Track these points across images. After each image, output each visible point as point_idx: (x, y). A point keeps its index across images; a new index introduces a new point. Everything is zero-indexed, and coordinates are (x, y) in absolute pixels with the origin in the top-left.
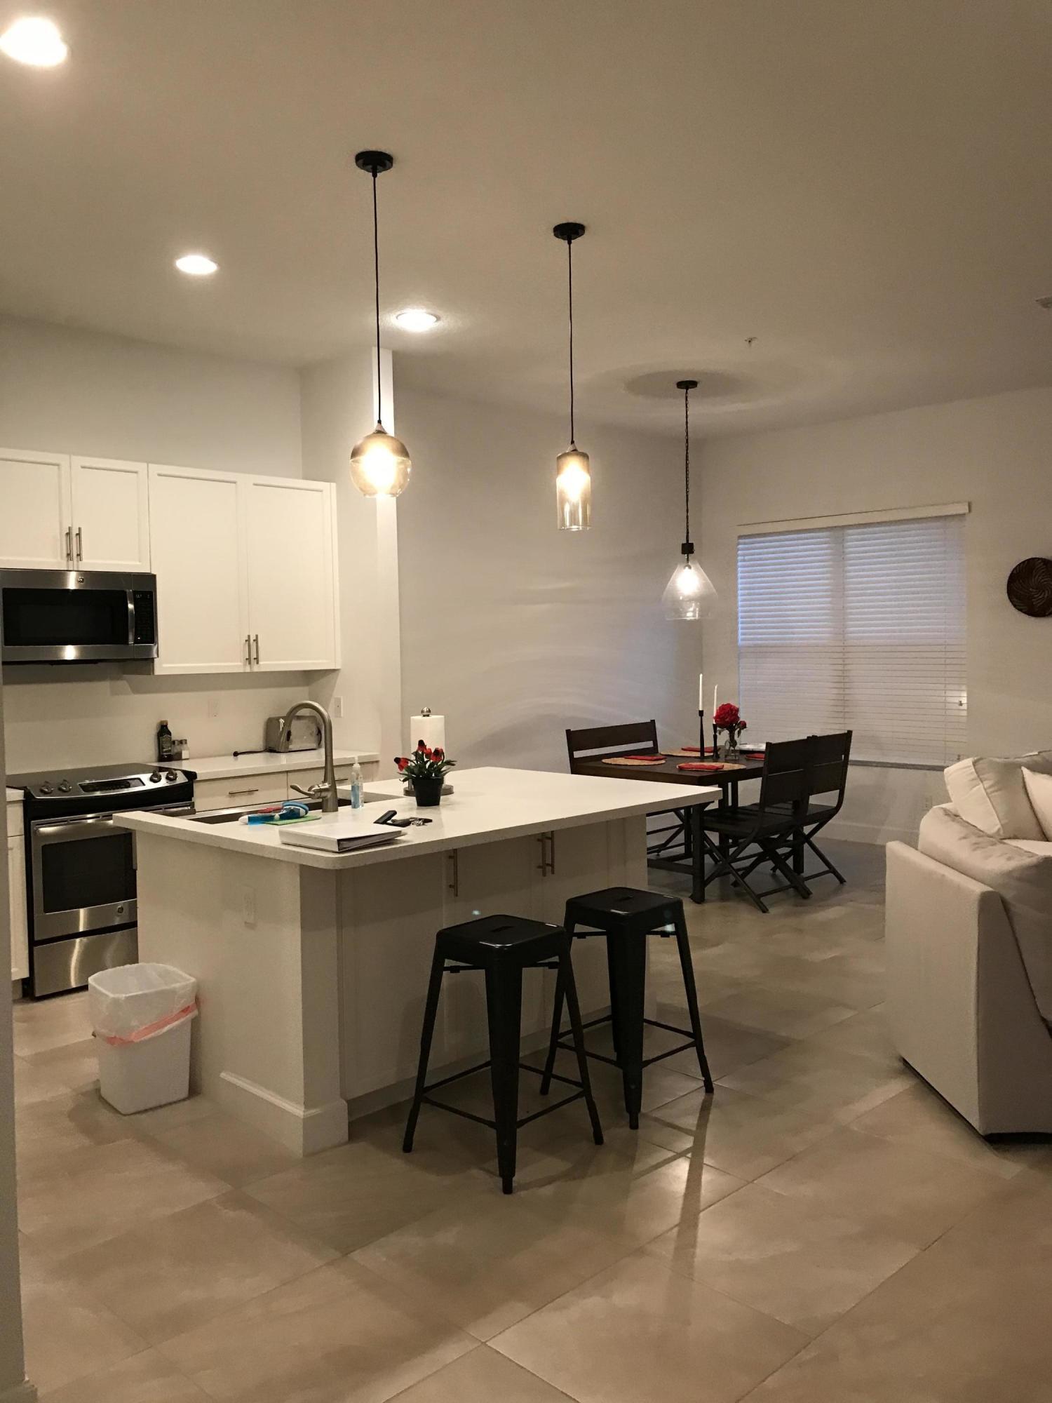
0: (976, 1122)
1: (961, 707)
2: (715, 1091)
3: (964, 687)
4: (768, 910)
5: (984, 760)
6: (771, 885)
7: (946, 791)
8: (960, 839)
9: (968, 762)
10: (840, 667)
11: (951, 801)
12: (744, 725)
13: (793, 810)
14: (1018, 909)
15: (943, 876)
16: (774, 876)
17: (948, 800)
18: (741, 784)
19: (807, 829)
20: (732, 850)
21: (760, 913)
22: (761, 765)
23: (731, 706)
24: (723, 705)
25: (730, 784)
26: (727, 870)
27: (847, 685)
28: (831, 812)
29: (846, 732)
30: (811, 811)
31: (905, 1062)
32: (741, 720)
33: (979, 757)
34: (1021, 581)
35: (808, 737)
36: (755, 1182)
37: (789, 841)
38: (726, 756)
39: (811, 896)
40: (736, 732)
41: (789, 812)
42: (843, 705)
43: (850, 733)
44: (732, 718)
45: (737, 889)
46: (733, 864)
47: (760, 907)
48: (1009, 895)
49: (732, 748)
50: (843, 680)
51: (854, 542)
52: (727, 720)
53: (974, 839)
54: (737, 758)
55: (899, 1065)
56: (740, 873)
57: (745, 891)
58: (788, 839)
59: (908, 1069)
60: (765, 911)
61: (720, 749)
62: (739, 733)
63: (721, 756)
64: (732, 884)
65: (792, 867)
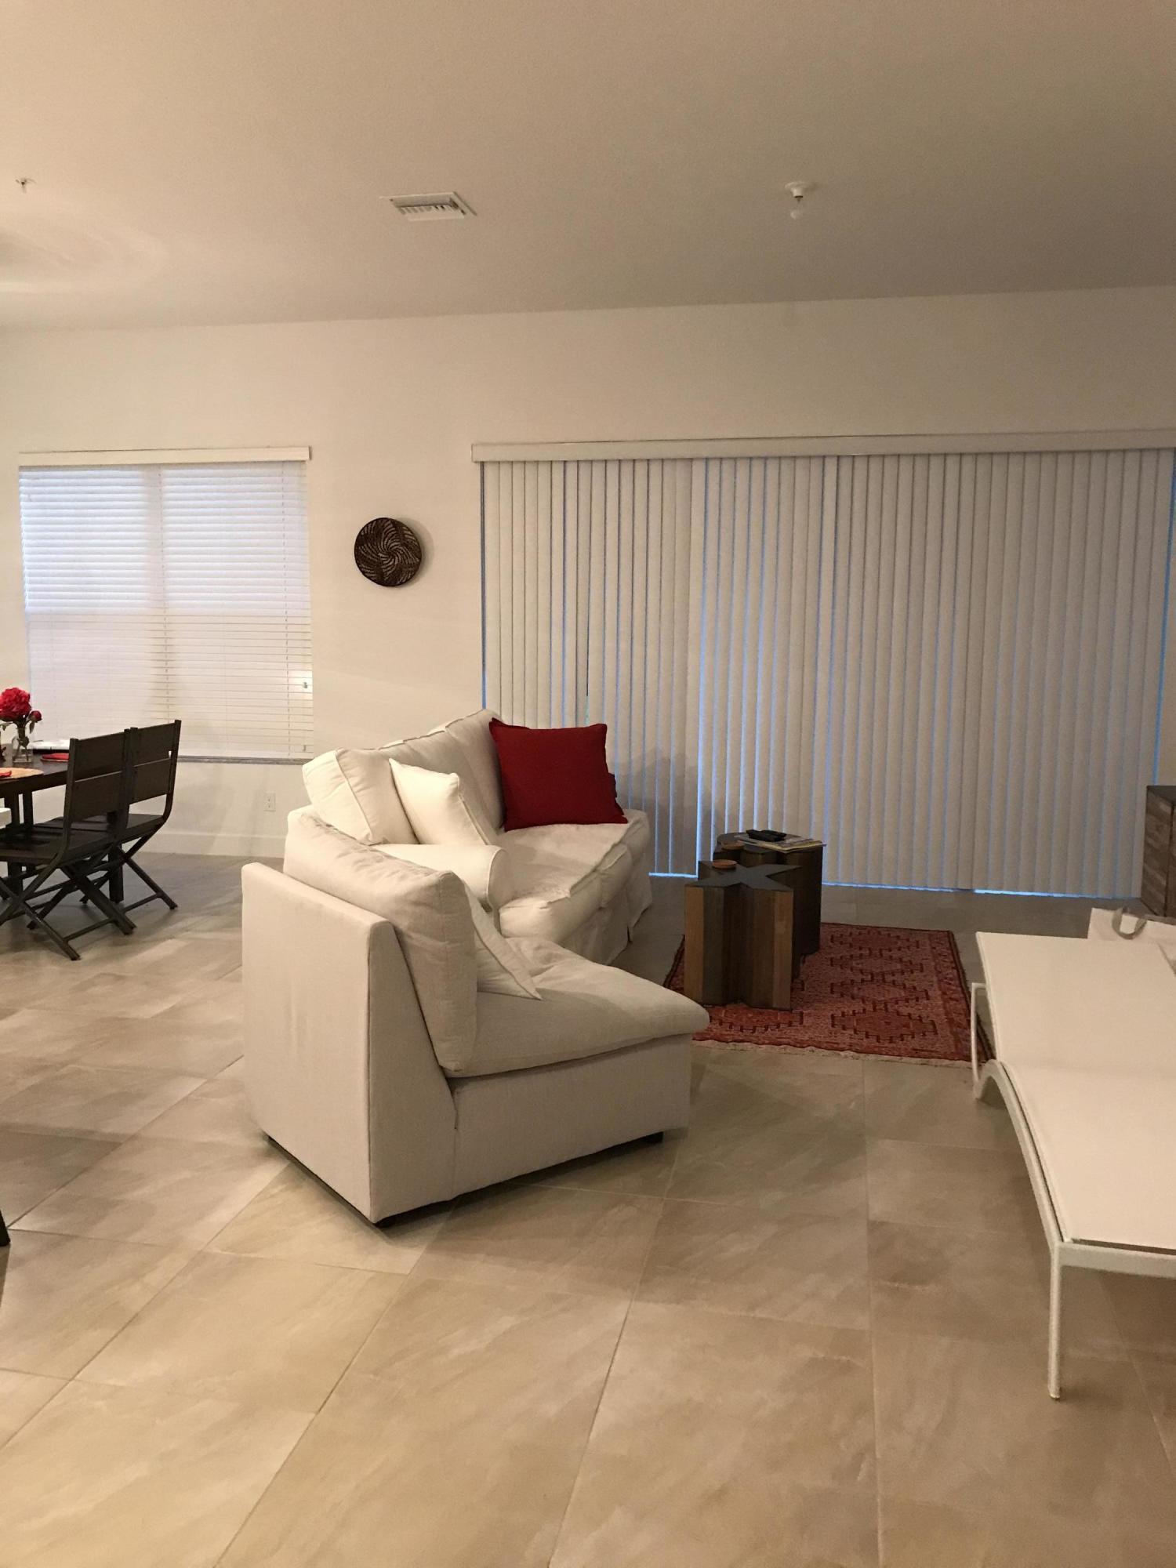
0: (365, 1206)
1: (306, 690)
2: (11, 1242)
3: (309, 667)
4: (79, 956)
5: (349, 753)
6: (83, 922)
7: (305, 791)
8: (340, 856)
9: (331, 755)
10: (162, 642)
11: (310, 803)
12: (38, 717)
13: (107, 824)
14: (416, 939)
15: (321, 906)
16: (85, 908)
17: (308, 802)
18: (36, 795)
19: (126, 847)
20: (27, 882)
21: (68, 962)
22: (63, 768)
23: (20, 691)
24: (7, 690)
25: (21, 797)
26: (20, 910)
27: (170, 664)
28: (158, 823)
29: (173, 722)
30: (131, 824)
31: (271, 1139)
32: (33, 709)
33: (342, 750)
34: (369, 545)
35: (126, 730)
36: (78, 1376)
37: (105, 862)
38: (14, 759)
39: (134, 930)
40: (28, 726)
41: (103, 827)
42: (166, 688)
43: (178, 723)
44: (22, 707)
45: (35, 931)
46: (28, 902)
47: (67, 953)
48: (403, 924)
49: (22, 748)
50: (165, 658)
51: (174, 485)
52: (14, 710)
53: (356, 856)
54: (30, 760)
55: (263, 1144)
56: (38, 911)
57: (44, 933)
58: (104, 860)
59: (275, 1148)
60: (75, 957)
61: (5, 749)
62: (32, 727)
63: (6, 758)
64: (28, 926)
65: (108, 897)
